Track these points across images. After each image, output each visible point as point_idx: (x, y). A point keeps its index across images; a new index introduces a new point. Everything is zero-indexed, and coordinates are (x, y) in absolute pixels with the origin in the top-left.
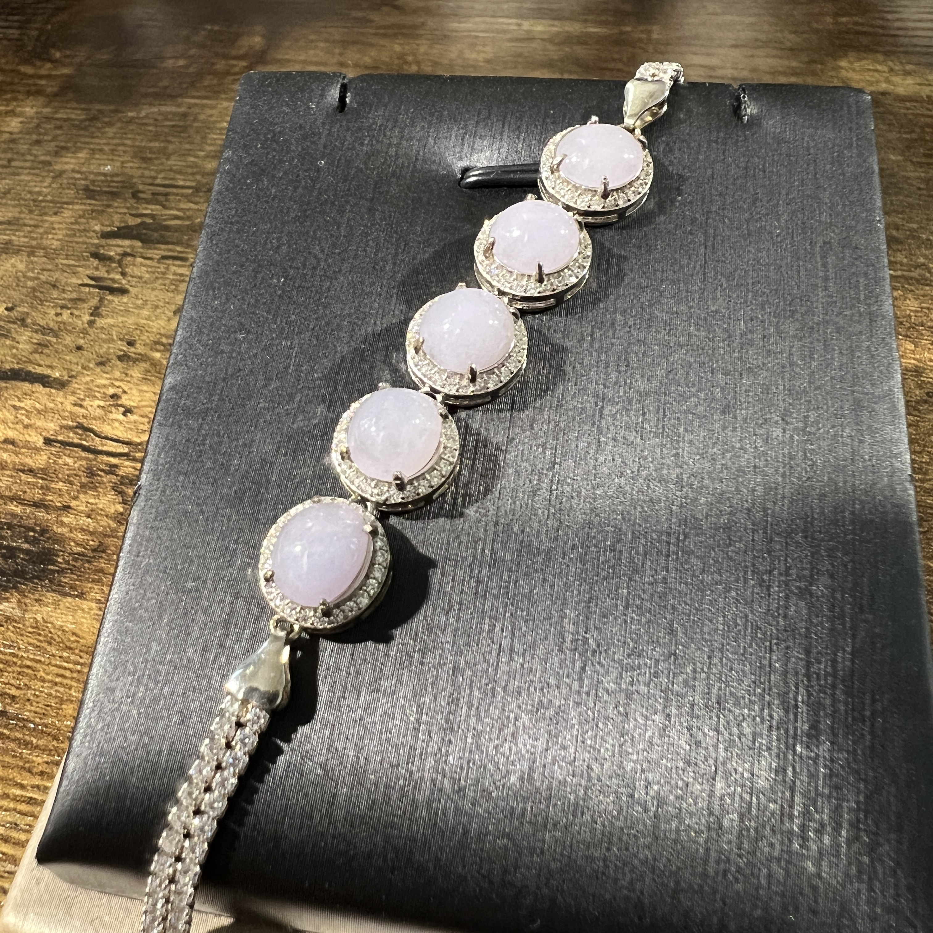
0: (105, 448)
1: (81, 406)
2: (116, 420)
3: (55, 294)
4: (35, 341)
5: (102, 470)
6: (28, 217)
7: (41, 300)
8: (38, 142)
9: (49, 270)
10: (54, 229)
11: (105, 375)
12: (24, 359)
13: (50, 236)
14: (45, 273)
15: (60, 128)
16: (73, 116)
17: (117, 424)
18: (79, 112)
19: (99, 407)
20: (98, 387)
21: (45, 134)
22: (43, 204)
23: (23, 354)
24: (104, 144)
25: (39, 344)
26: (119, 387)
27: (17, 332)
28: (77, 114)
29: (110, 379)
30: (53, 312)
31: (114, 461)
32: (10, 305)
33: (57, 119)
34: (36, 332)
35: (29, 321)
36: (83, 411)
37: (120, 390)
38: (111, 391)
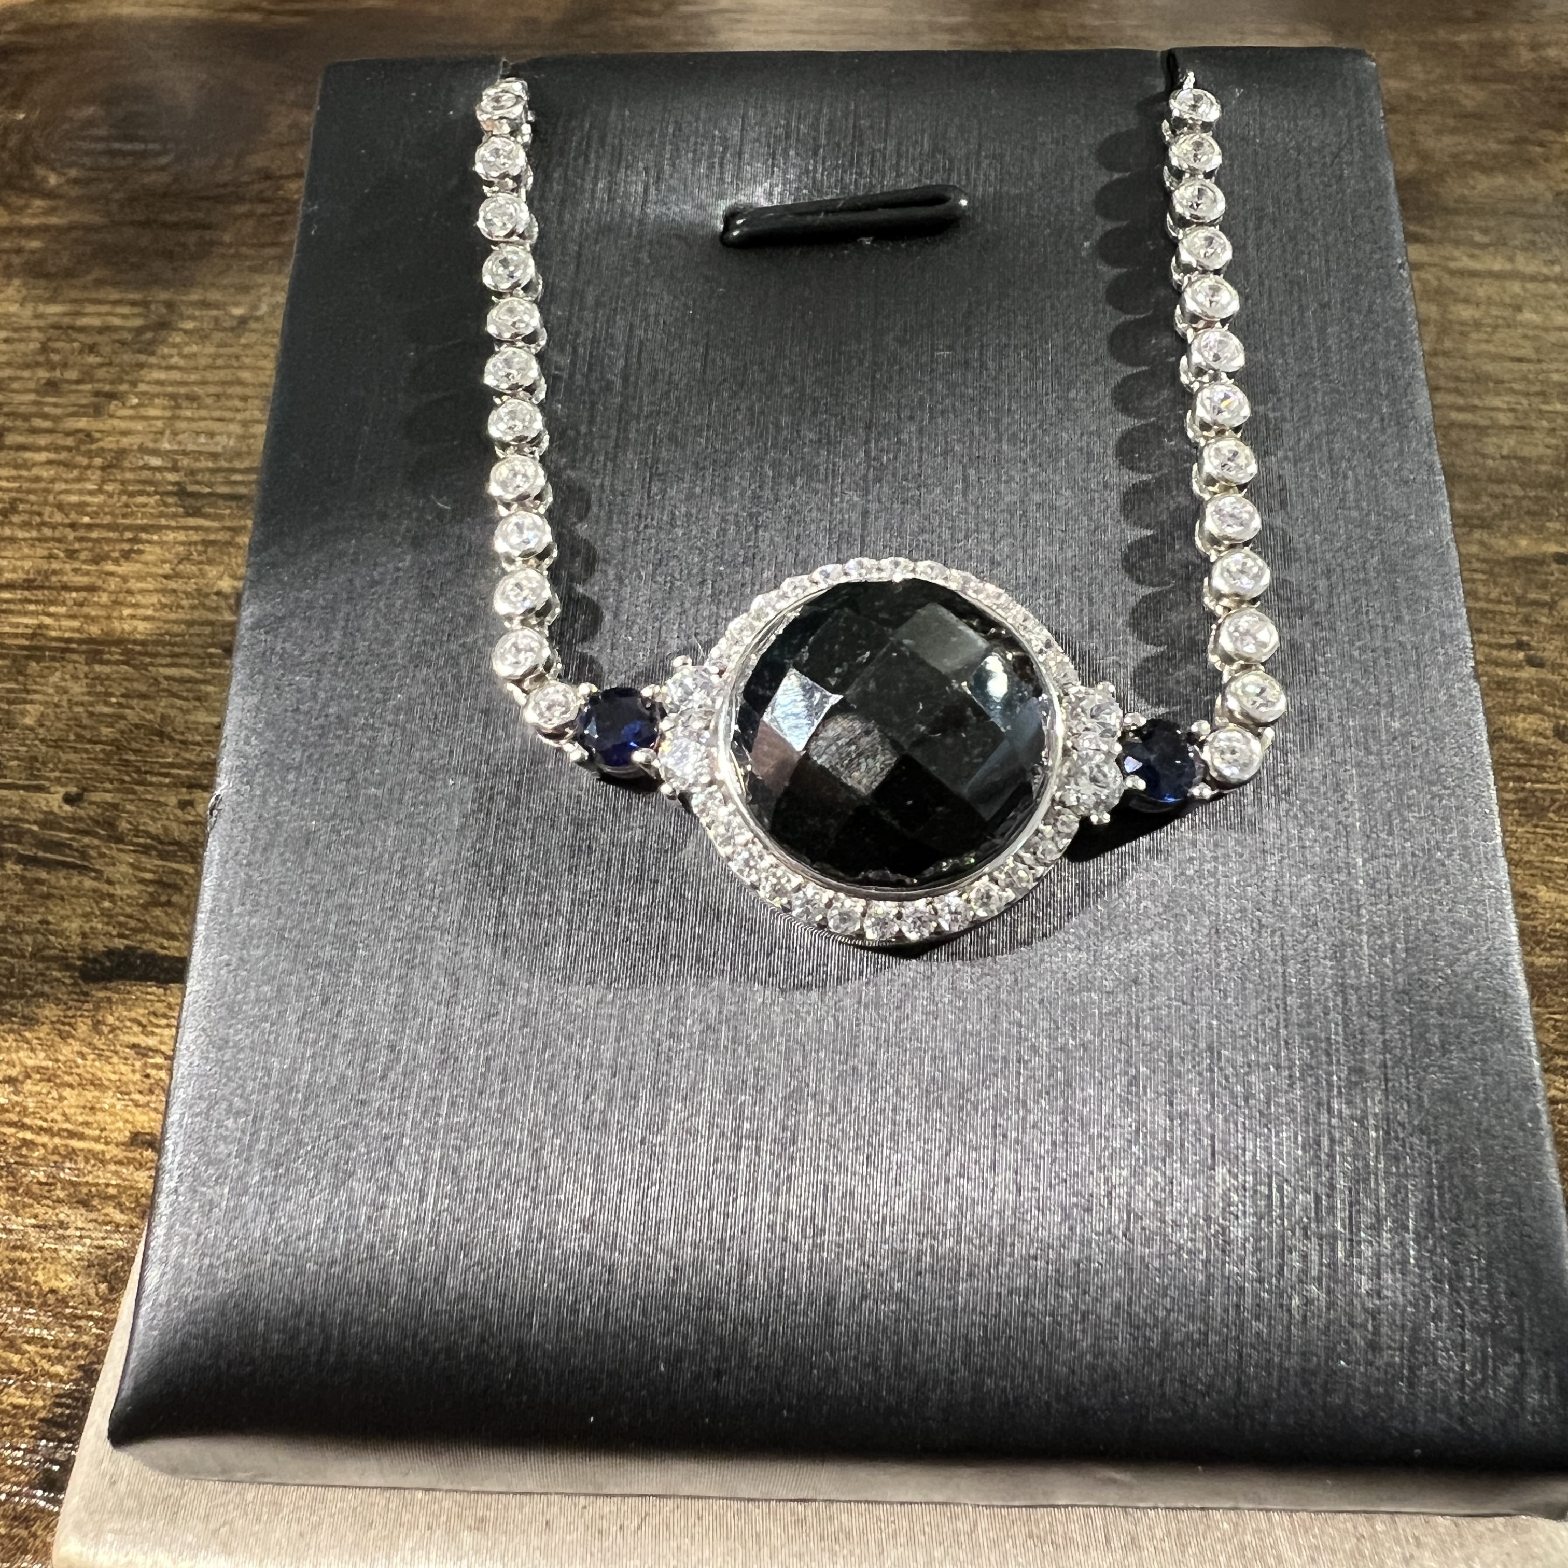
3: (169, 754)
4: (148, 876)
6: (68, 567)
7: (138, 771)
8: (52, 386)
9: (143, 696)
10: (130, 592)
12: (132, 923)
13: (126, 612)
14: (134, 702)
15: (92, 349)
16: (117, 321)
18: (125, 310)
21: (65, 366)
22: (94, 535)
23: (128, 910)
24: (195, 383)
25: (159, 883)
27: (102, 855)
28: (124, 317)
30: (173, 800)
32: (73, 790)
33: (82, 330)
34: (146, 850)
35: (124, 826)
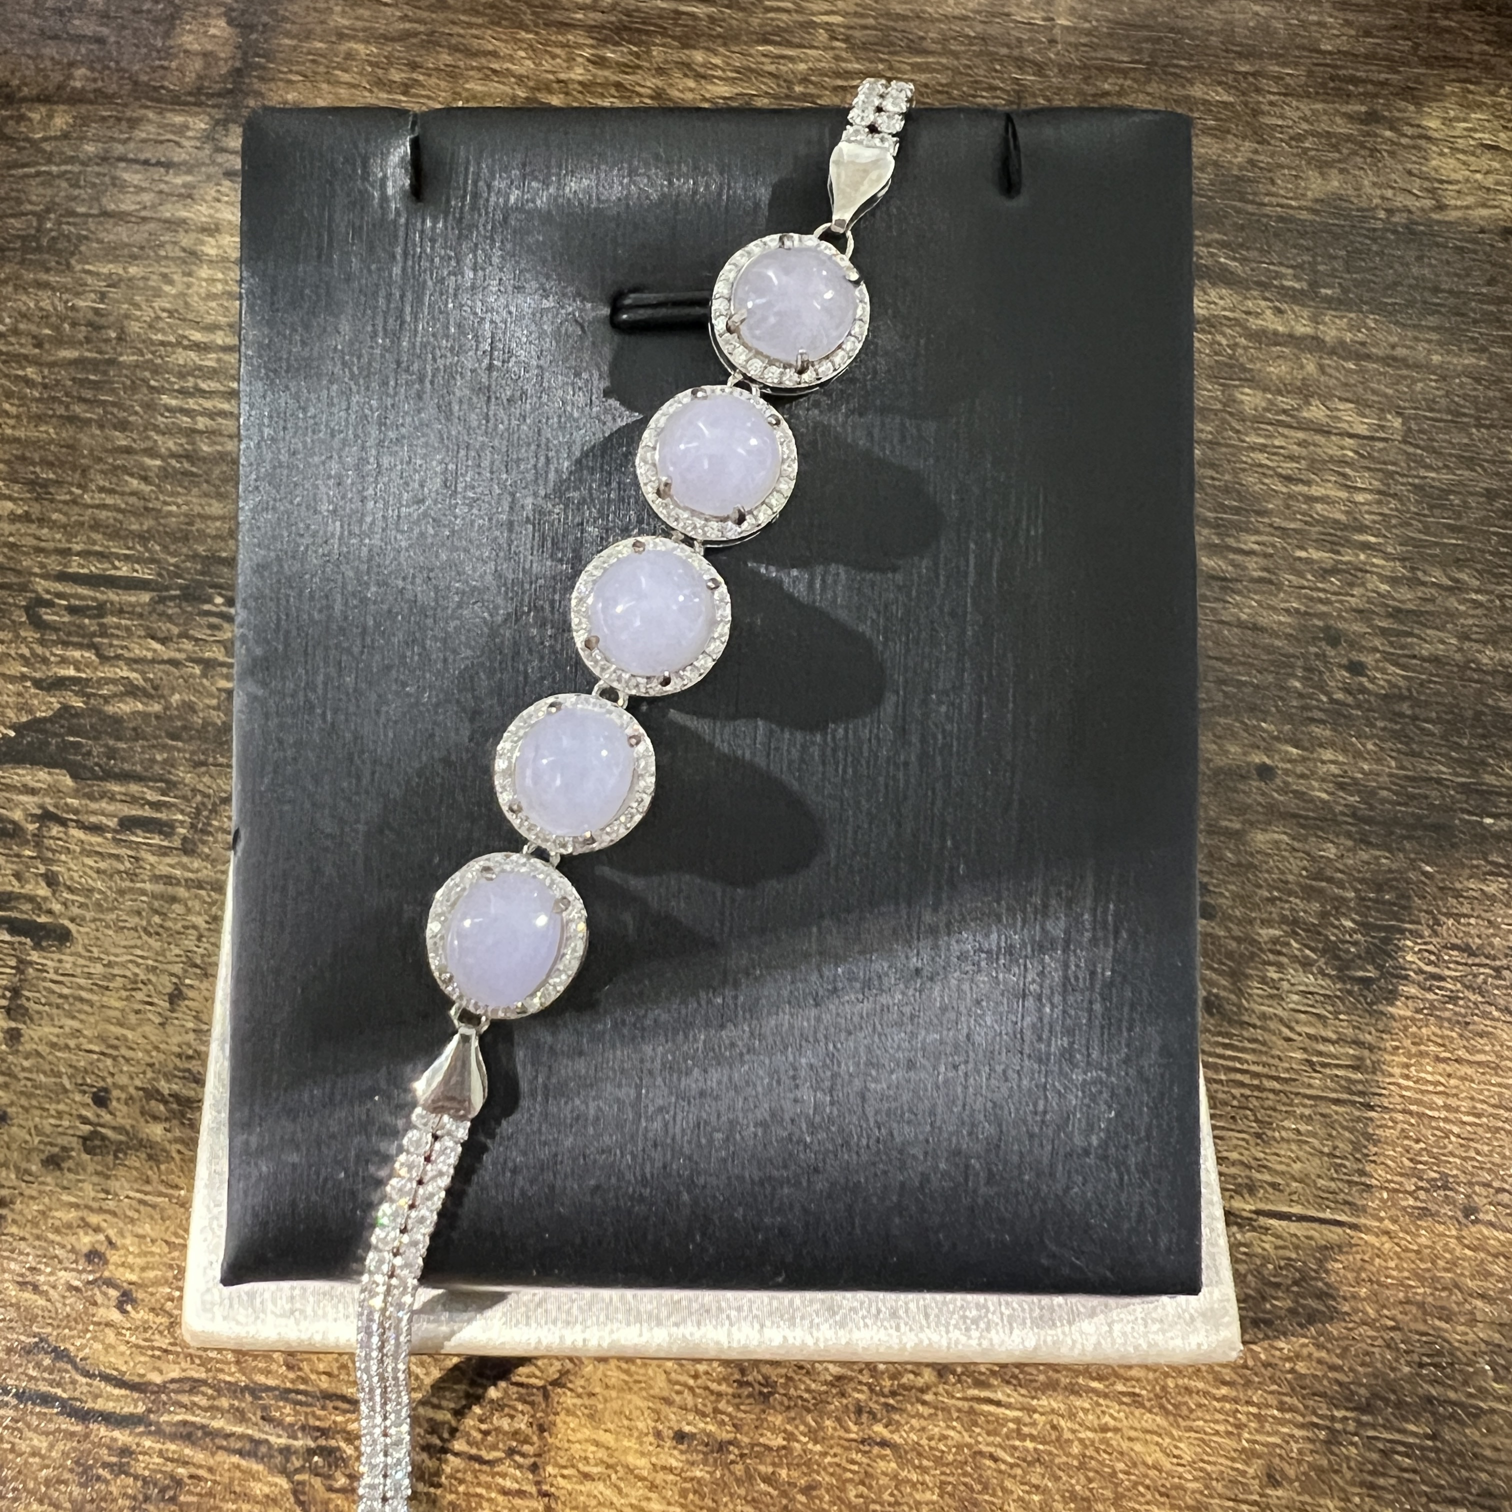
0: (100, 1405)
1: (36, 1288)
2: (108, 1324)
5: (105, 1465)
11: (65, 1198)
17: (110, 1336)
19: (71, 1288)
20: (57, 1231)
26: (97, 1230)
29: (77, 1206)
31: (122, 1437)
36: (41, 1302)
37: (101, 1237)
38: (86, 1241)
